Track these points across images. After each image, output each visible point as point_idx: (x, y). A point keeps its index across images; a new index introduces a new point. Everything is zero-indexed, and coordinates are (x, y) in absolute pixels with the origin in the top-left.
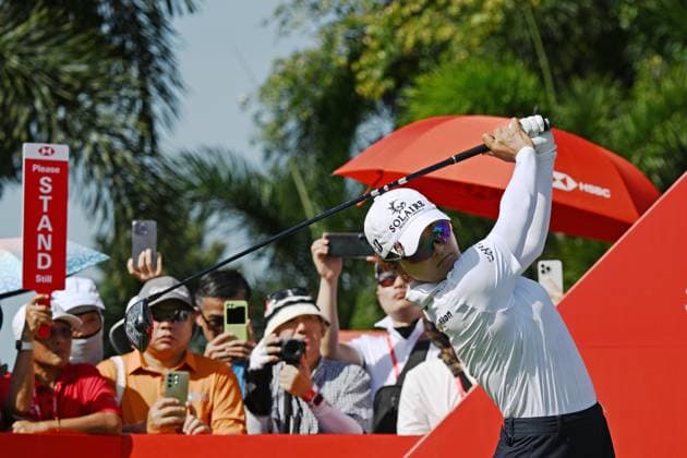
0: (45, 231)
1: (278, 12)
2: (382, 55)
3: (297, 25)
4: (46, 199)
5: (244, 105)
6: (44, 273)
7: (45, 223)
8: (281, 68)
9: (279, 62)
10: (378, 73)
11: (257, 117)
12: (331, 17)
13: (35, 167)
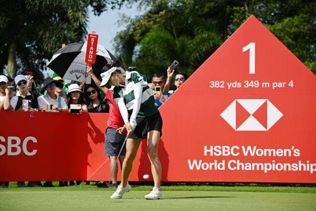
0: (91, 50)
1: (118, 21)
2: (140, 31)
3: (122, 24)
4: (92, 43)
5: (111, 42)
6: (90, 59)
7: (92, 48)
8: (118, 34)
9: (118, 33)
10: (138, 35)
11: (113, 45)
12: (129, 23)
13: (91, 36)
